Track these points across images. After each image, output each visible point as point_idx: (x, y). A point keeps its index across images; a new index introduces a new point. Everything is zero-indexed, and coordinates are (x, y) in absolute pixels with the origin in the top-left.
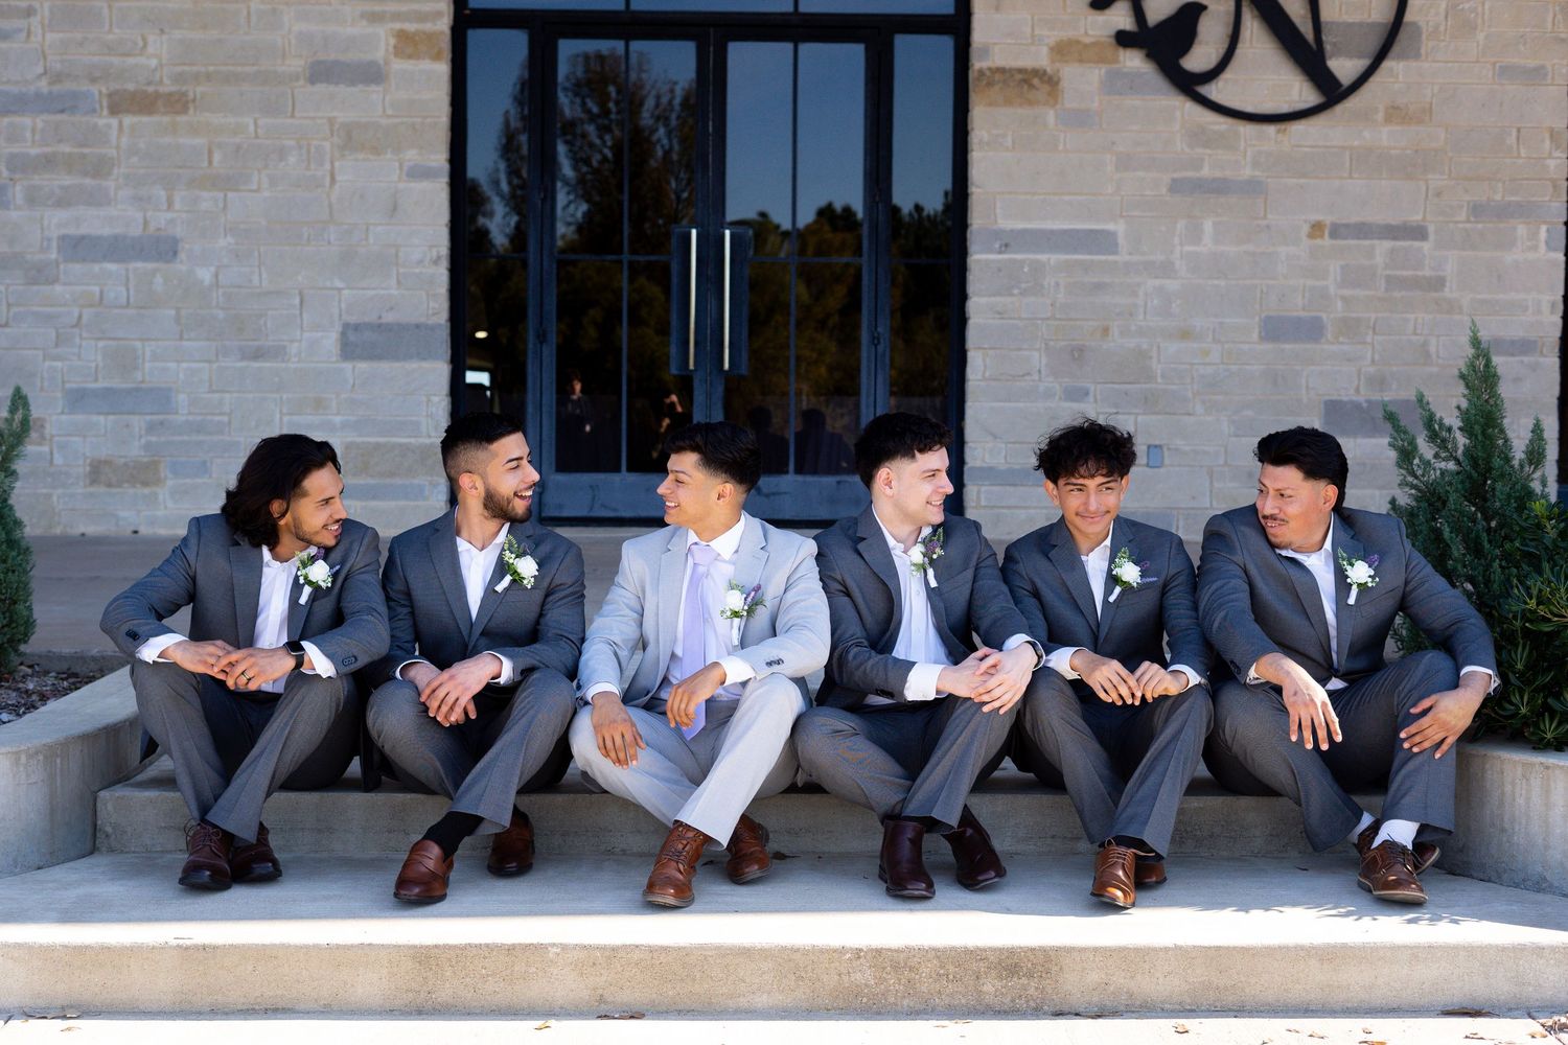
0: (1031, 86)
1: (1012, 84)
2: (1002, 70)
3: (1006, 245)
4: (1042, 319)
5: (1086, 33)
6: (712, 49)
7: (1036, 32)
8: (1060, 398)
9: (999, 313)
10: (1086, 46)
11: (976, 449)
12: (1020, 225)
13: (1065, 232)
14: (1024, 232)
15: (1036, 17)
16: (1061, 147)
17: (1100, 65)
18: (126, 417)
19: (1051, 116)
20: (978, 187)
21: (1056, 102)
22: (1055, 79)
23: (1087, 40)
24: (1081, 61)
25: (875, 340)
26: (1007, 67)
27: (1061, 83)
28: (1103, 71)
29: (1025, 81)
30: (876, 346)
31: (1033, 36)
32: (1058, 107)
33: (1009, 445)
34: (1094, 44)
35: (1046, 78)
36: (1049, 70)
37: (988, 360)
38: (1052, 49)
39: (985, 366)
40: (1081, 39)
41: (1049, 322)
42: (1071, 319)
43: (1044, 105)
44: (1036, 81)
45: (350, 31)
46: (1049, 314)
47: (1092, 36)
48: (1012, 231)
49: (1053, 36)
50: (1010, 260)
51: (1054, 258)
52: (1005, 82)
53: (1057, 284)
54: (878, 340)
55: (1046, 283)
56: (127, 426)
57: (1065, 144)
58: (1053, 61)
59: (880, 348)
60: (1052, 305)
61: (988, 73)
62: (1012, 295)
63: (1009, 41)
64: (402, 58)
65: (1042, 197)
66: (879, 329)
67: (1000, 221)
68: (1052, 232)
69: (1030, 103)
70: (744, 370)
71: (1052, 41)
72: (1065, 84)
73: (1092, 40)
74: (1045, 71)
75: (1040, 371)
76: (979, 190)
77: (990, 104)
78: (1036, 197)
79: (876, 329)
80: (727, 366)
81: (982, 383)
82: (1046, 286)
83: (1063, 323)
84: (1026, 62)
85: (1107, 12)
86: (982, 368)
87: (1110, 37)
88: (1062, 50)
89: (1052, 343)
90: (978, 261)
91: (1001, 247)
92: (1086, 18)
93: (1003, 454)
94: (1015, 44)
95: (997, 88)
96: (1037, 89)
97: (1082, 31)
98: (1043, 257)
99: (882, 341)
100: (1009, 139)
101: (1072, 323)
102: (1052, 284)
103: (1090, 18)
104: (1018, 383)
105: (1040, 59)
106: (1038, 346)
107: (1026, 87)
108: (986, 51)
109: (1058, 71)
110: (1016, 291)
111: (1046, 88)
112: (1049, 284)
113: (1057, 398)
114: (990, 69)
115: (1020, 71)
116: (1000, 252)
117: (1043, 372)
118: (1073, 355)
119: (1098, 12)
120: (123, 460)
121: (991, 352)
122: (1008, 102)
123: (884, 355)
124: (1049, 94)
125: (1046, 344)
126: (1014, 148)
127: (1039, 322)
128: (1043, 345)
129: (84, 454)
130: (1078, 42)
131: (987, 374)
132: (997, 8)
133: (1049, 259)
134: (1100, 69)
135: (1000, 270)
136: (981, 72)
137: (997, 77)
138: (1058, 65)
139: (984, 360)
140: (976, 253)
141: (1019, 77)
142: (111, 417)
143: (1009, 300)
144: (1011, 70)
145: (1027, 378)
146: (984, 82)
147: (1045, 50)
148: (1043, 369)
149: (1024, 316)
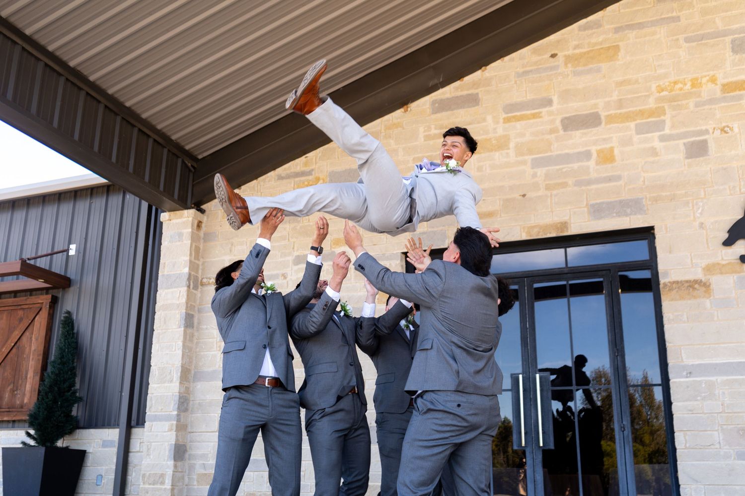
0: (694, 289)
1: (683, 289)
2: (677, 282)
3: (690, 373)
4: (716, 413)
5: (722, 259)
6: (526, 288)
7: (693, 262)
8: (735, 459)
9: (690, 410)
10: (723, 265)
11: (686, 488)
12: (697, 362)
13: (724, 364)
14: (700, 365)
15: (692, 254)
16: (716, 319)
17: (733, 274)
18: (261, 473)
19: (707, 303)
20: (670, 343)
21: (710, 297)
22: (708, 284)
23: (724, 262)
24: (721, 273)
25: (623, 429)
26: (680, 280)
27: (711, 286)
28: (735, 277)
29: (690, 286)
30: (623, 431)
31: (692, 263)
32: (711, 298)
33: (706, 487)
34: (728, 264)
35: (702, 284)
36: (703, 280)
37: (687, 437)
38: (704, 269)
39: (686, 441)
40: (720, 262)
41: (722, 414)
42: (735, 413)
43: (703, 298)
44: (696, 286)
45: (359, 294)
46: (721, 411)
47: (726, 260)
48: (693, 365)
49: (704, 263)
50: (694, 381)
51: (720, 379)
52: (679, 288)
53: (724, 393)
54: (624, 429)
55: (717, 392)
56: (262, 477)
57: (718, 317)
58: (705, 275)
59: (626, 432)
60: (722, 405)
61: (669, 284)
62: (697, 400)
63: (679, 267)
64: (381, 304)
65: (708, 346)
66: (624, 423)
67: (685, 360)
68: (717, 364)
69: (695, 297)
70: (552, 446)
71: (703, 265)
72: (713, 286)
73: (727, 262)
74: (701, 280)
75: (719, 443)
76: (672, 345)
77: (672, 300)
78: (705, 346)
79: (622, 422)
80: (541, 444)
81: (686, 450)
82: (717, 394)
83: (731, 415)
84: (691, 277)
85: (733, 246)
86: (684, 442)
87: (736, 259)
88: (709, 269)
89: (725, 427)
90: (675, 382)
91: (687, 374)
92: (721, 251)
93: (704, 491)
94: (683, 268)
95: (675, 291)
96: (698, 290)
97: (720, 258)
98: (713, 379)
99: (626, 429)
100: (685, 317)
101: (736, 414)
102: (721, 393)
103: (723, 251)
104: (707, 450)
105: (698, 274)
106: (717, 429)
107: (691, 289)
108: (666, 274)
109: (709, 279)
110: (699, 398)
111: (704, 289)
112: (719, 393)
113: (733, 458)
114: (669, 282)
115: (687, 282)
116: (687, 377)
117: (722, 443)
118: (740, 434)
119: (728, 247)
120: (260, 493)
121: (688, 433)
122: (682, 298)
123: (628, 436)
124: (705, 292)
125: (721, 427)
126: (688, 321)
127: (716, 415)
128: (720, 428)
129: (244, 490)
130: (718, 264)
131: (688, 445)
132: (670, 252)
133: (717, 379)
134: (733, 276)
135: (688, 387)
136: (665, 285)
137: (674, 286)
138: (708, 277)
139: (685, 437)
140: (673, 379)
141: (686, 285)
142: (256, 473)
143: (696, 403)
144: (681, 281)
145: (712, 447)
146: (668, 289)
147: (700, 270)
148: (721, 442)
149: (705, 412)
